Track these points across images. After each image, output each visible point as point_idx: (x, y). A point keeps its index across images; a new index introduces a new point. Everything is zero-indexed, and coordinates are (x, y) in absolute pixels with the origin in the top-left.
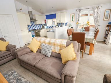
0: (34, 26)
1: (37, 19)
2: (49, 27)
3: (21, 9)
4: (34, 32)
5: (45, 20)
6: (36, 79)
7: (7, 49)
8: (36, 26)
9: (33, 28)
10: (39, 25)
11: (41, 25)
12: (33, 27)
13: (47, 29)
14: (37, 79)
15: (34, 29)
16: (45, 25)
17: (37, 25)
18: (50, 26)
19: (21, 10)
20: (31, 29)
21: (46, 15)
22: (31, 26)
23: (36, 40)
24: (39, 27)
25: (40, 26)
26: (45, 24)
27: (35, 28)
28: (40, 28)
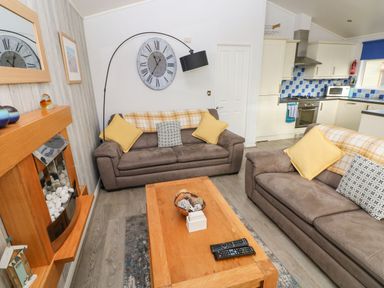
0: (301, 83)
1: (318, 60)
2: (363, 94)
3: (278, 26)
4: (297, 106)
5: (354, 64)
6: (301, 268)
7: (221, 142)
8: (307, 87)
9: (293, 91)
10: (320, 81)
11: (329, 81)
12: (297, 87)
13: (353, 99)
14: (305, 269)
15: (296, 94)
16: (350, 81)
17: (311, 81)
18: (373, 92)
19: (276, 29)
20: (286, 95)
21: (364, 43)
22: (291, 83)
23: (324, 136)
24: (318, 90)
25: (322, 86)
26: (345, 81)
27: (303, 91)
28: (321, 94)
